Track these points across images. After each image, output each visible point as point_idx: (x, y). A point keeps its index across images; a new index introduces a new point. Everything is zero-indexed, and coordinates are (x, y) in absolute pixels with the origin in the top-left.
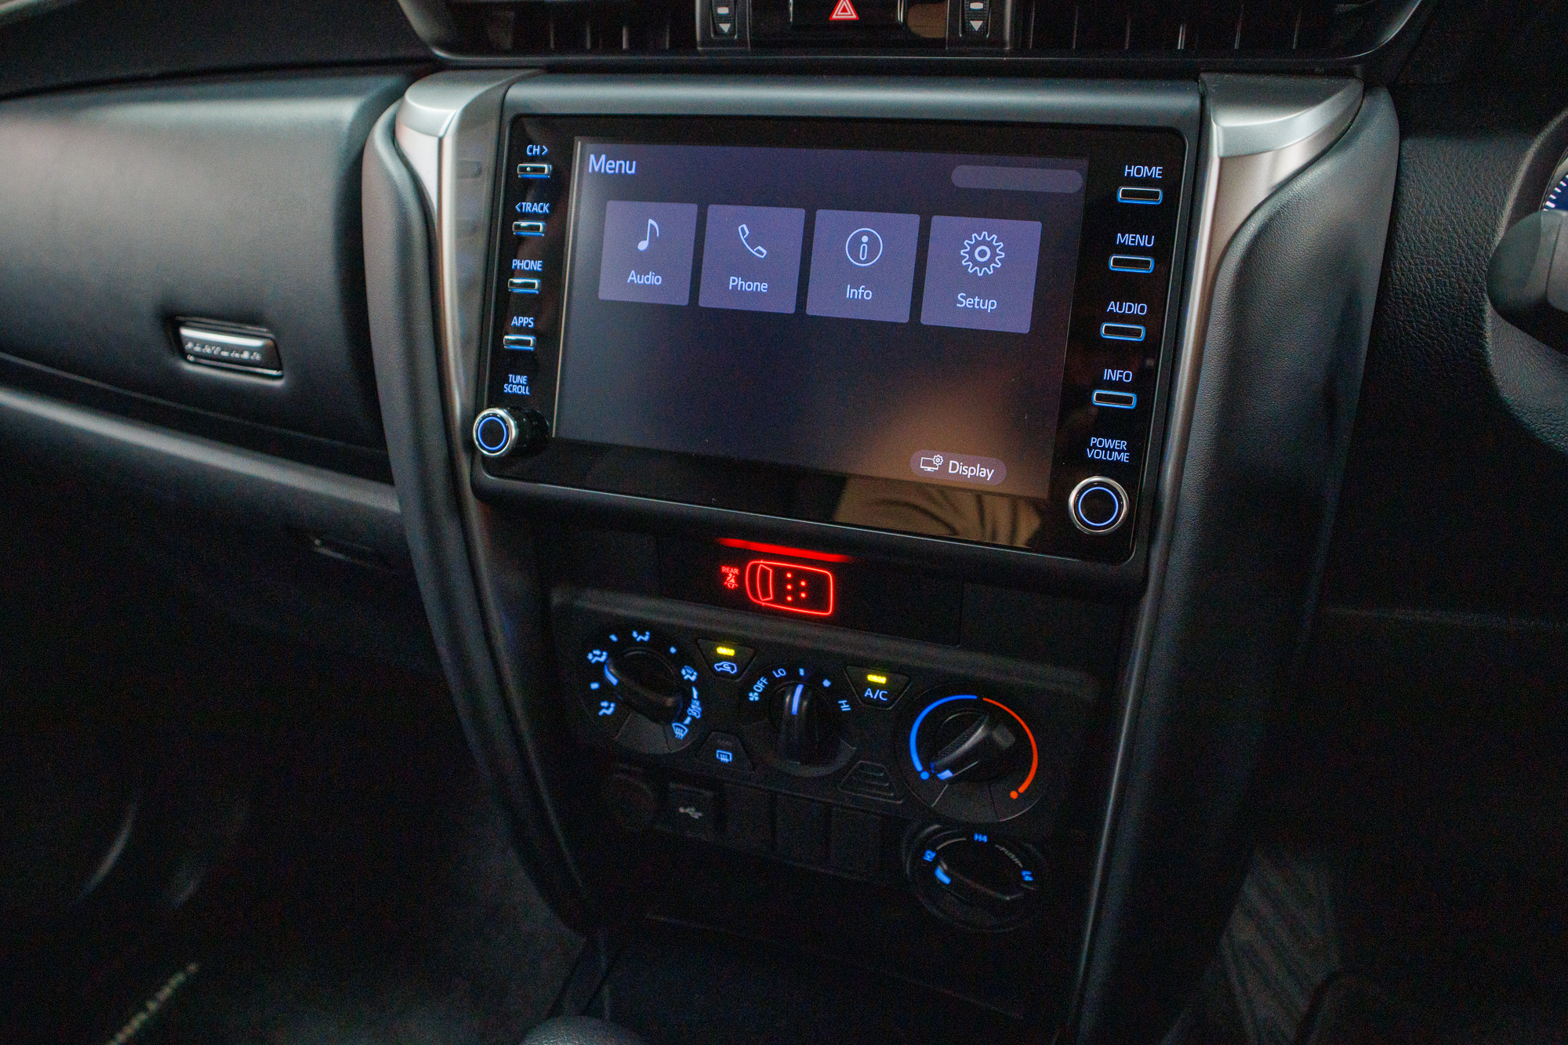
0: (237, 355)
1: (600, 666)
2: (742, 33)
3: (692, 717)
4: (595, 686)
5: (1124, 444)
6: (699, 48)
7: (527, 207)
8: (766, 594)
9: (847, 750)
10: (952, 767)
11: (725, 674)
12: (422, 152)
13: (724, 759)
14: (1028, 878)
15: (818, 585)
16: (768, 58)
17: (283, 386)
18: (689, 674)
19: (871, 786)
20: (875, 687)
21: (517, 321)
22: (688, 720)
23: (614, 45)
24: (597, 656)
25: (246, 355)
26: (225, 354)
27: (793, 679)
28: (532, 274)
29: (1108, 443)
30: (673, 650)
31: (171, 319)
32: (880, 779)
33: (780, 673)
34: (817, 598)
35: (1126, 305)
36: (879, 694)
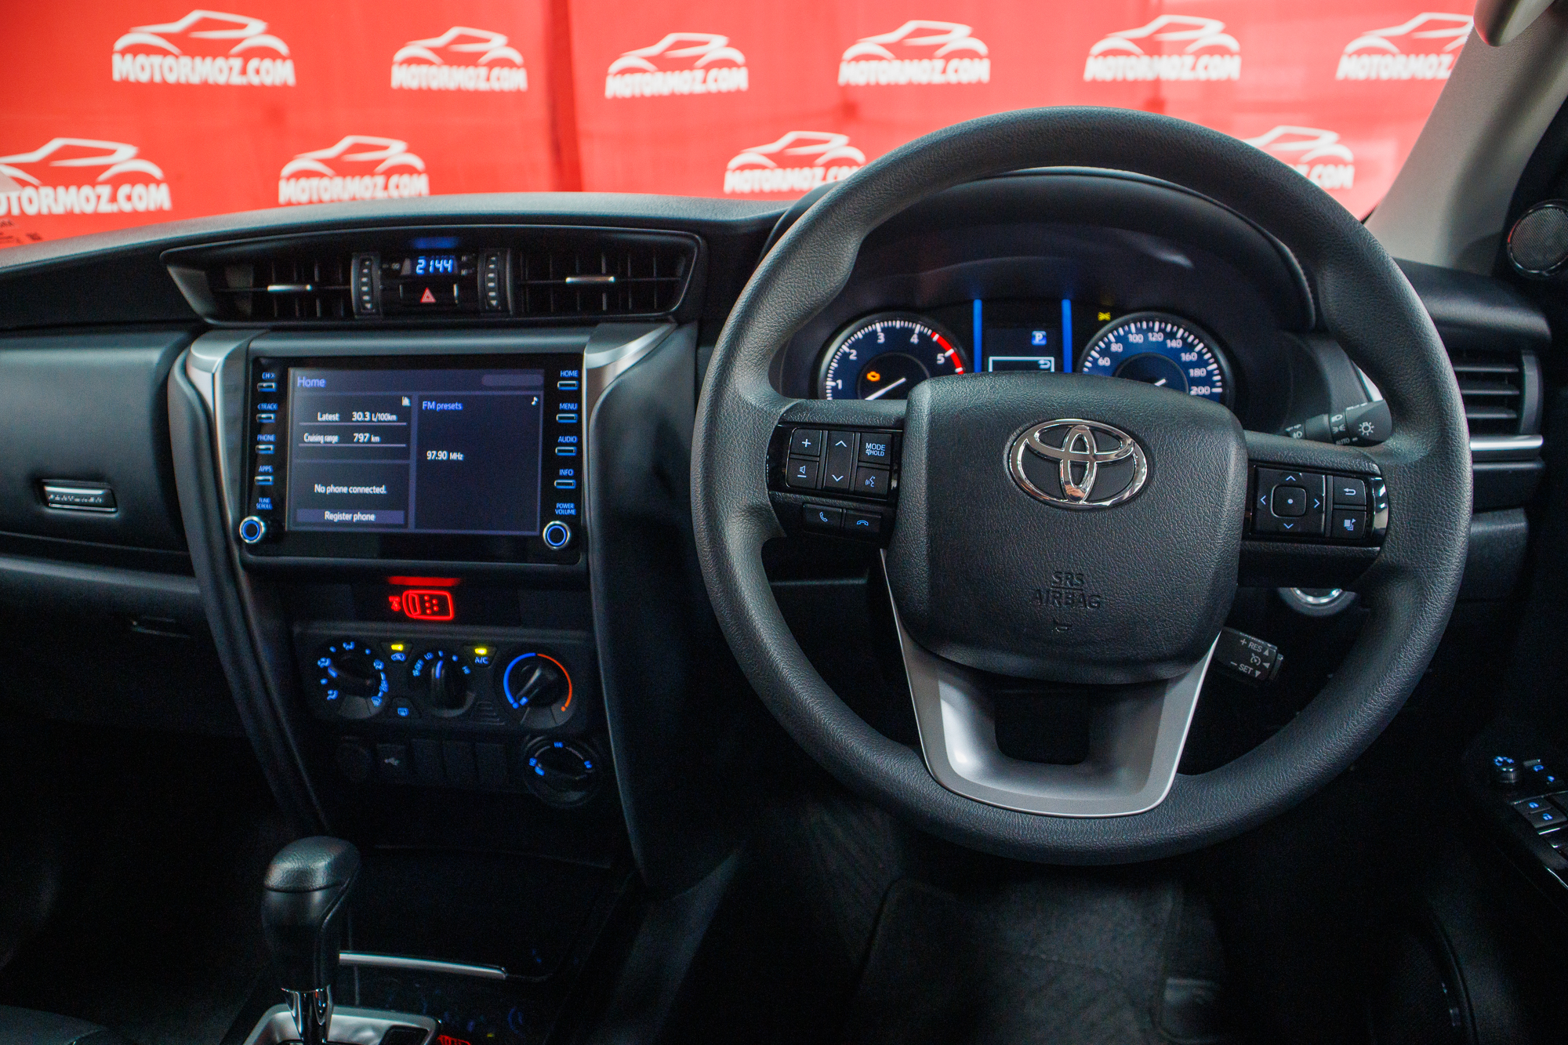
0: (86, 500)
1: (325, 668)
2: (378, 310)
3: (383, 691)
4: (323, 681)
5: (572, 506)
6: (356, 317)
7: (264, 406)
8: (415, 610)
9: (471, 697)
10: (526, 695)
11: (399, 662)
12: (202, 381)
13: (403, 714)
14: (588, 766)
15: (442, 601)
16: (391, 322)
17: (117, 518)
18: (378, 665)
19: (488, 716)
20: (480, 656)
21: (262, 469)
22: (380, 694)
23: (312, 314)
24: (324, 662)
25: (92, 500)
26: (78, 500)
27: (437, 658)
28: (269, 443)
29: (565, 506)
30: (367, 652)
31: (37, 482)
32: (490, 711)
33: (429, 656)
34: (443, 610)
35: (567, 438)
36: (483, 660)
